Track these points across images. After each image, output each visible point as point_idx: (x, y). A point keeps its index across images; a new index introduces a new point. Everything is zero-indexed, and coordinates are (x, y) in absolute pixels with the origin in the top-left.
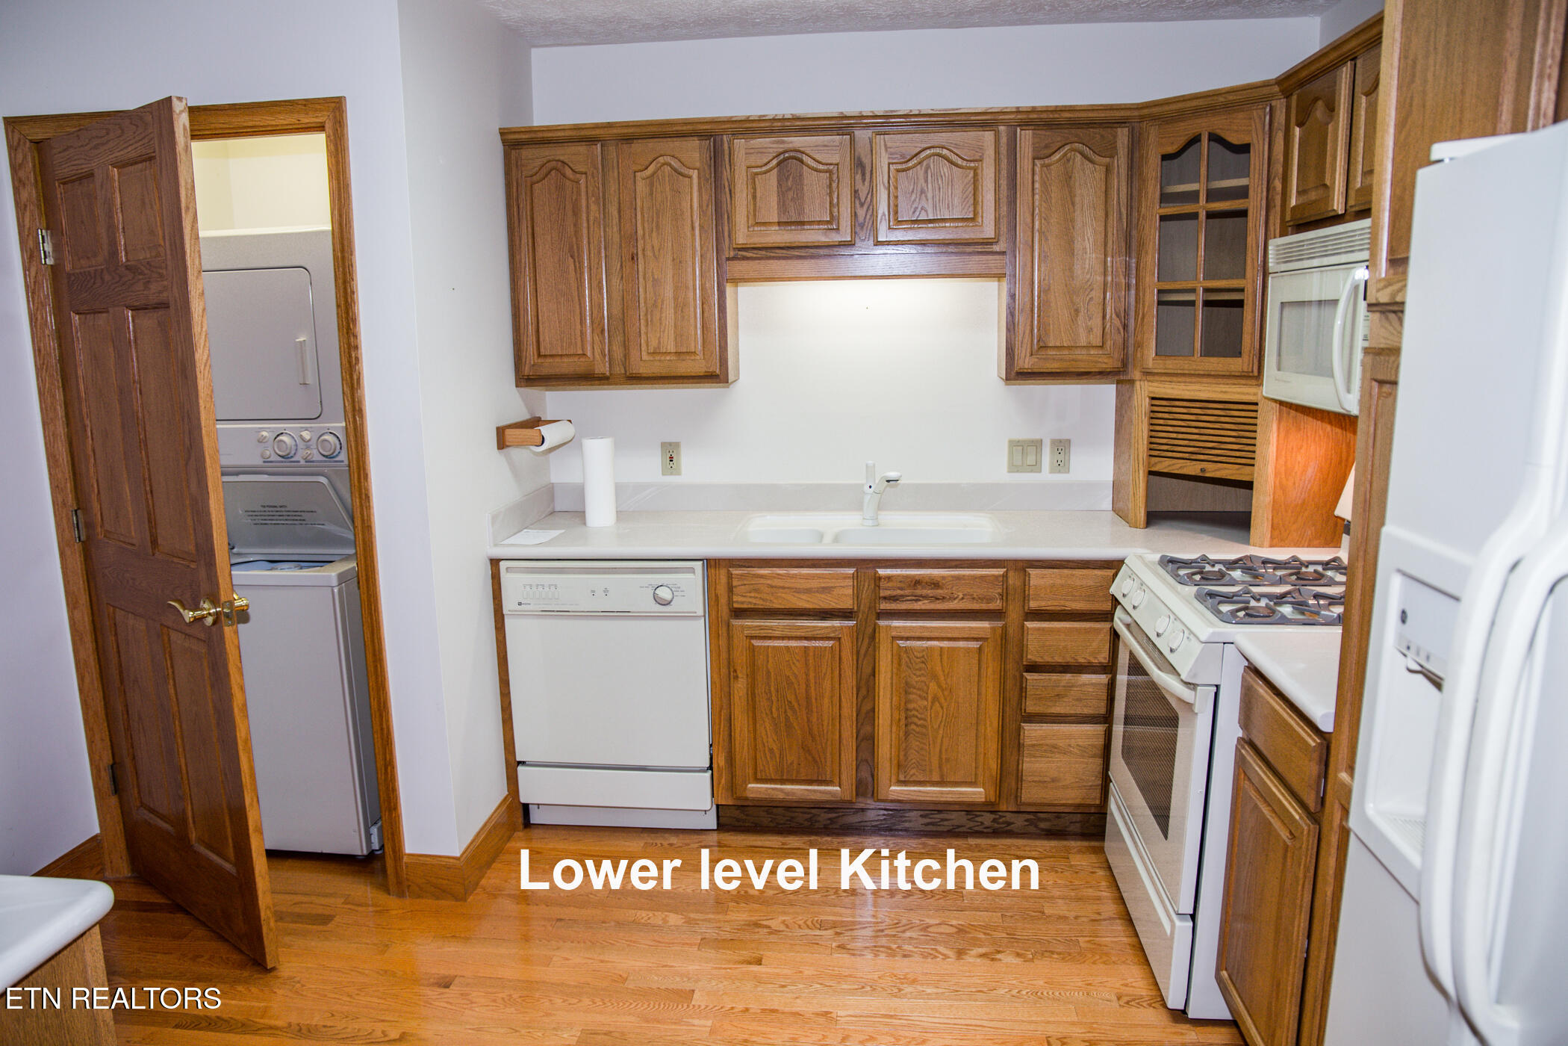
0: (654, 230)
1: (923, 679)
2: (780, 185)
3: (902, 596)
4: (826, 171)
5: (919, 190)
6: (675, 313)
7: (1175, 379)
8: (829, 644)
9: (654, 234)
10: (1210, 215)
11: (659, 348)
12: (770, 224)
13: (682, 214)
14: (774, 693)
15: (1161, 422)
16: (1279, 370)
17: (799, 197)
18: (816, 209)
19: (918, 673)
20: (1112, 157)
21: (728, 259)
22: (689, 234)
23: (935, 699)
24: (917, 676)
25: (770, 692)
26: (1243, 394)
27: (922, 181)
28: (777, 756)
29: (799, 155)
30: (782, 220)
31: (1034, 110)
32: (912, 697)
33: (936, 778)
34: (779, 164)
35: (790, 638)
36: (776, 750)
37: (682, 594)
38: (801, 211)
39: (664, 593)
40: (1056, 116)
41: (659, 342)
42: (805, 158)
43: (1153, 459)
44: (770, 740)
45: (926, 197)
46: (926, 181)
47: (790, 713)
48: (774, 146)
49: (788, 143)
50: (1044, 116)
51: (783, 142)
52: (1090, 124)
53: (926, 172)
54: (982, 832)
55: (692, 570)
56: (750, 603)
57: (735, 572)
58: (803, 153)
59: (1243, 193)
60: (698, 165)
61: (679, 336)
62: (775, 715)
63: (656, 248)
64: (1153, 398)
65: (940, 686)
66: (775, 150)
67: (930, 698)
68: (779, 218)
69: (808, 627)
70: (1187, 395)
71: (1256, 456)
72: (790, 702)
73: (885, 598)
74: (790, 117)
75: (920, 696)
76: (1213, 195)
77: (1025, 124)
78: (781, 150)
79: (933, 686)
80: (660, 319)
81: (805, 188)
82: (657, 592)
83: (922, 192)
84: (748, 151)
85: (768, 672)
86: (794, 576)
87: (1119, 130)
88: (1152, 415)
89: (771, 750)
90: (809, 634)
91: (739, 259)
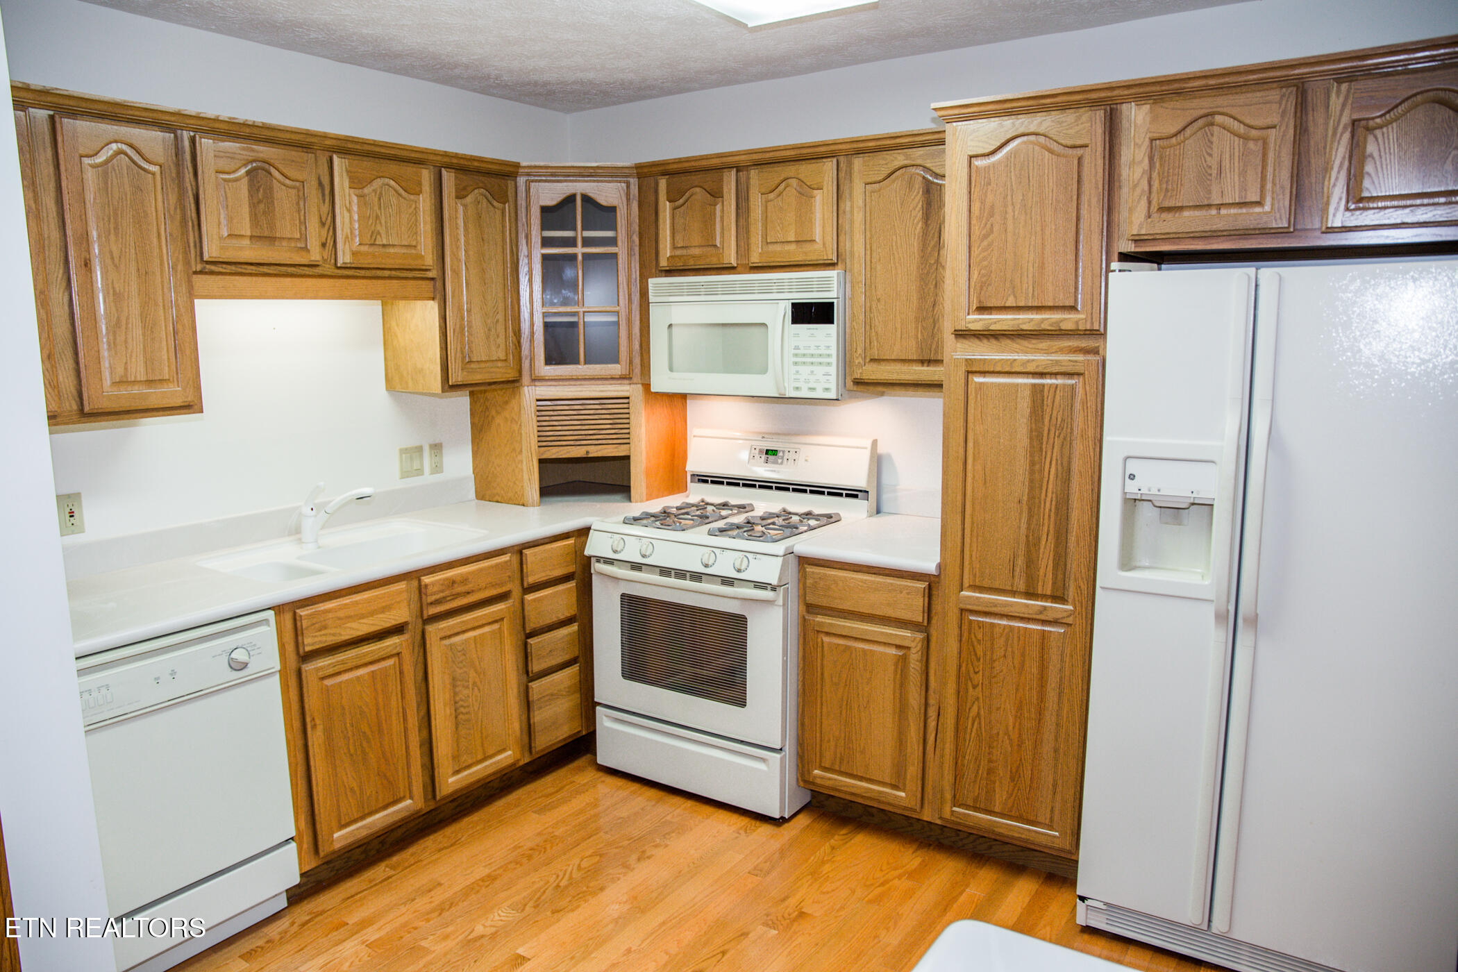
0: (112, 231)
1: (465, 669)
2: (251, 196)
3: (444, 598)
4: (294, 188)
5: (375, 215)
6: (144, 335)
7: (561, 383)
8: (391, 662)
9: (112, 237)
10: (585, 256)
11: (126, 375)
12: (242, 236)
13: (146, 215)
14: (350, 729)
15: (547, 418)
16: (671, 369)
17: (270, 211)
18: (286, 227)
19: (461, 665)
20: (504, 204)
21: (195, 273)
22: (155, 240)
23: (474, 684)
24: (461, 668)
25: (346, 729)
26: (618, 391)
27: (376, 208)
28: (358, 792)
29: (267, 166)
30: (254, 234)
31: (456, 156)
32: (457, 689)
33: (480, 757)
34: (248, 173)
35: (358, 667)
36: (356, 788)
37: (259, 651)
38: (272, 226)
39: (240, 655)
40: (469, 163)
41: (126, 369)
42: (273, 170)
43: (543, 448)
44: (350, 779)
45: (381, 223)
46: (380, 208)
47: (365, 744)
48: (244, 153)
49: (258, 152)
50: (462, 162)
51: (253, 150)
52: (488, 173)
53: (380, 199)
54: (495, 794)
55: (266, 621)
56: (320, 642)
57: (302, 612)
58: (270, 164)
59: (613, 242)
60: (161, 160)
61: (149, 362)
62: (352, 751)
63: (116, 254)
64: (538, 400)
65: (476, 672)
66: (246, 157)
67: (470, 686)
68: (251, 232)
69: (375, 651)
70: (571, 395)
71: (631, 437)
72: (365, 733)
73: (431, 603)
74: (261, 125)
75: (463, 686)
76: (587, 242)
77: (449, 167)
78: (250, 158)
79: (472, 674)
80: (126, 342)
81: (275, 202)
82: (233, 656)
83: (377, 217)
84: (217, 154)
85: (343, 708)
86: (357, 603)
87: (509, 182)
88: (538, 413)
89: (352, 789)
90: (376, 657)
91: (206, 273)
